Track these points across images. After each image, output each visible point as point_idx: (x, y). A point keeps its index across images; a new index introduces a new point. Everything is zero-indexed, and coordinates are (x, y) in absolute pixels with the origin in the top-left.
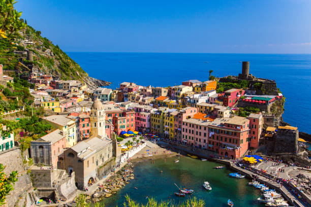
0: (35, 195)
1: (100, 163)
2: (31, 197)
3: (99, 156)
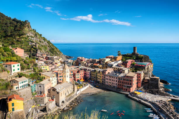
0: (37, 109)
1: (67, 94)
2: (35, 109)
3: (66, 91)
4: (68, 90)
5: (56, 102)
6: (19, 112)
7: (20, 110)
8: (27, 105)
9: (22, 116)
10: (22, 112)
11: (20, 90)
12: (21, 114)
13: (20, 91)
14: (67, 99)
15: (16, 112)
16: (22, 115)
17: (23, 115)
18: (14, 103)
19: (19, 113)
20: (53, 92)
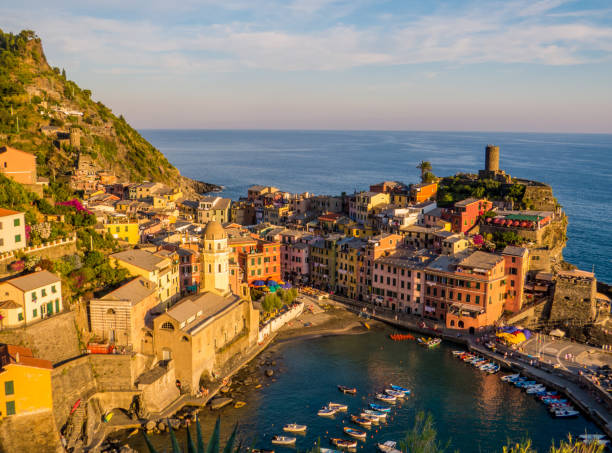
0: (102, 404)
1: (221, 343)
2: (94, 406)
3: (218, 329)
4: (226, 326)
5: (178, 374)
6: (36, 420)
7: (39, 411)
8: (61, 389)
9: (46, 435)
10: (45, 418)
11: (32, 324)
12: (44, 425)
13: (29, 331)
14: (223, 362)
15: (24, 418)
16: (47, 431)
17: (52, 431)
18: (12, 382)
19: (34, 423)
20: (167, 333)
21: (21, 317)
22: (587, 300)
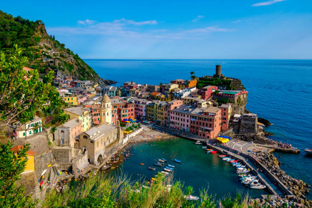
0: (57, 169)
1: (107, 144)
2: (54, 170)
3: (106, 138)
4: (110, 137)
5: (89, 156)
6: (27, 175)
7: (29, 172)
8: (40, 163)
9: (31, 181)
10: (31, 175)
11: (29, 137)
12: (31, 177)
13: (28, 140)
14: (107, 152)
17: (34, 179)
19: (26, 177)
20: (85, 140)
21: (24, 134)
22: (254, 125)
